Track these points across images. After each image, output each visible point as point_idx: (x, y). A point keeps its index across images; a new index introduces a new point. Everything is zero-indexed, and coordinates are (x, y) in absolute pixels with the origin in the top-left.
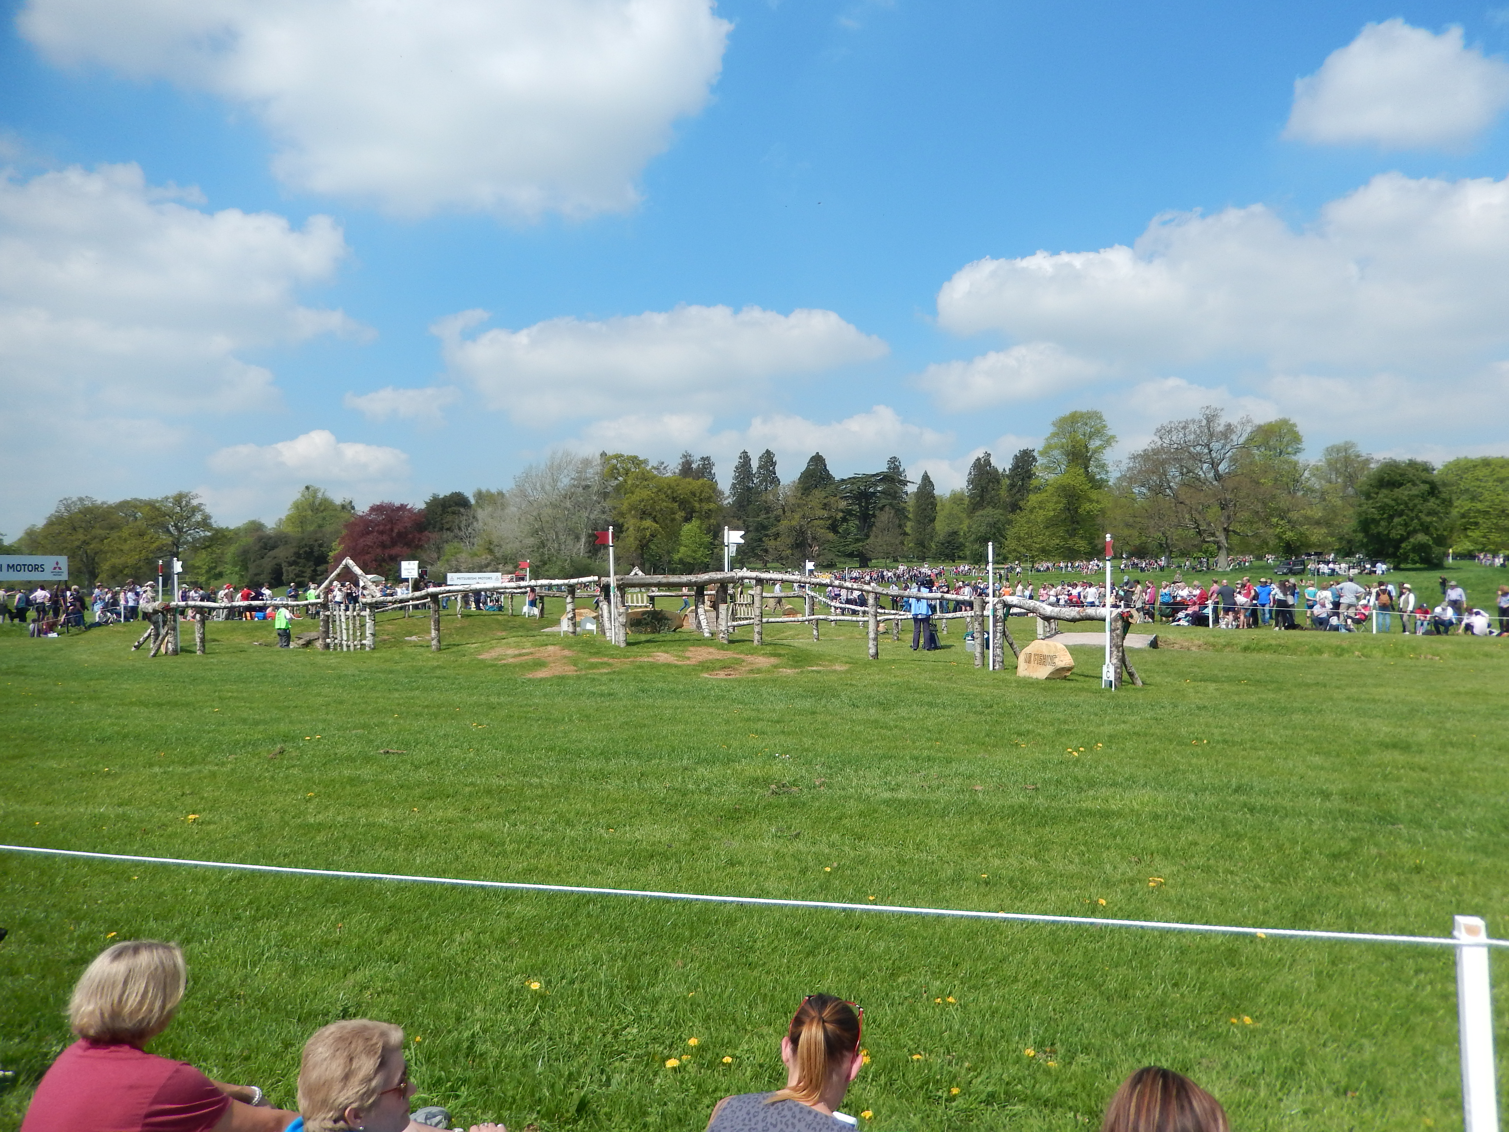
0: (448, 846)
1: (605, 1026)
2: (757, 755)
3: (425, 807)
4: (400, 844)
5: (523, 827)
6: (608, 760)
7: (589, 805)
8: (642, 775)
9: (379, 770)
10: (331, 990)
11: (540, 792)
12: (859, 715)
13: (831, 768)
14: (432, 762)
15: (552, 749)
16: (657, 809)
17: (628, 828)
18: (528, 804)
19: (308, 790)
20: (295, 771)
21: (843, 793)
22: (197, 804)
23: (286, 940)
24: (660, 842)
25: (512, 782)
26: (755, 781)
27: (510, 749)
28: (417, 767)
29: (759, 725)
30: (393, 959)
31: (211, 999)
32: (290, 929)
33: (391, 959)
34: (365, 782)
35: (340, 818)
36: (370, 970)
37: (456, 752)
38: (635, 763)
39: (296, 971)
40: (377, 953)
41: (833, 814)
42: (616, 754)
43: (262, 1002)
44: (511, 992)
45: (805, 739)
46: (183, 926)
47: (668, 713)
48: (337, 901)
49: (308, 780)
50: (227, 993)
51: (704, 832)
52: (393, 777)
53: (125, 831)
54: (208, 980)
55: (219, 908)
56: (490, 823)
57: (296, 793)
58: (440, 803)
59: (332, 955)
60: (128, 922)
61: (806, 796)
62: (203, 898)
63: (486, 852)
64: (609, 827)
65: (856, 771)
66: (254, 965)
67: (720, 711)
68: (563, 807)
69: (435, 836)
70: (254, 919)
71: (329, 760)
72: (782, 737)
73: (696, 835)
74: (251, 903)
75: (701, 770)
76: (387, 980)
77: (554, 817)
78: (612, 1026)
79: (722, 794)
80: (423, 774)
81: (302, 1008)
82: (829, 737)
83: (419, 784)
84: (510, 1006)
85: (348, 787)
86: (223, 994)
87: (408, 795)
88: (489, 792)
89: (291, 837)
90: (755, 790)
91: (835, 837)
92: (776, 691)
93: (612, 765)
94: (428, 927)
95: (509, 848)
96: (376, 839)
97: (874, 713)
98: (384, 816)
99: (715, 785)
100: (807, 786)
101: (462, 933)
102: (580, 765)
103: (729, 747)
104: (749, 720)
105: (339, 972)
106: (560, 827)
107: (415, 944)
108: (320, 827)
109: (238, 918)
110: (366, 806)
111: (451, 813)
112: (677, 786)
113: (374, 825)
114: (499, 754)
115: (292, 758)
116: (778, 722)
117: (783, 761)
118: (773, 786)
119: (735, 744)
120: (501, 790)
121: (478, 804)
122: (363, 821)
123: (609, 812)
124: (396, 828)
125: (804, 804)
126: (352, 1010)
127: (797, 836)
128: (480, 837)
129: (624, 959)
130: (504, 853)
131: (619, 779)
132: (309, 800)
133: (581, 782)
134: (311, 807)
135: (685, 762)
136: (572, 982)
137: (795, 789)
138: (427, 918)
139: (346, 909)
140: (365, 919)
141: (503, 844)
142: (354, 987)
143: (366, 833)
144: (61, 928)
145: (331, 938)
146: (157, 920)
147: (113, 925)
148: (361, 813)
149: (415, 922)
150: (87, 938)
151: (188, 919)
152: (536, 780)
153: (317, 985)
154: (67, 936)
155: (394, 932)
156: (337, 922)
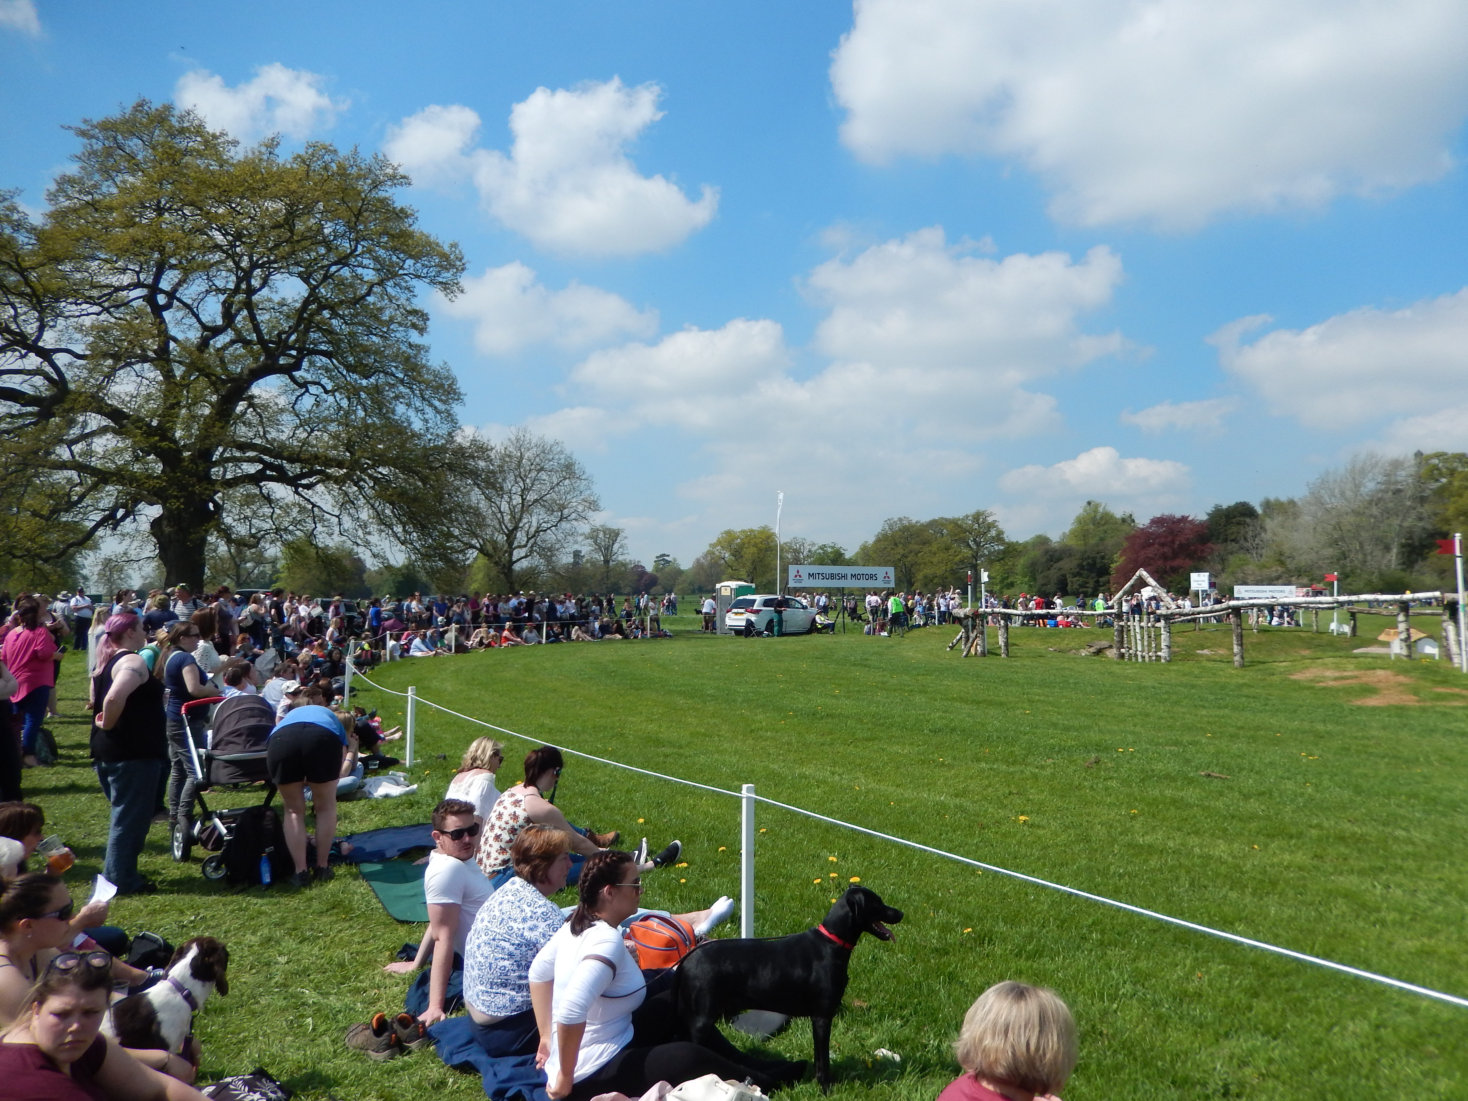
0: (1308, 898)
3: (1266, 846)
4: (1246, 886)
5: (1399, 892)
9: (1203, 794)
10: (1203, 1056)
11: (1410, 848)
14: (1263, 793)
15: (1416, 796)
18: (1399, 862)
19: (1130, 807)
20: (1114, 784)
22: (1025, 806)
25: (1370, 830)
27: (1358, 790)
28: (1246, 797)
30: (1273, 1033)
32: (1142, 964)
33: (1268, 1032)
34: (1189, 806)
35: (1171, 844)
36: (1246, 1041)
37: (1290, 785)
40: (1249, 1019)
43: (1127, 1048)
46: (1030, 937)
48: (1188, 942)
49: (1129, 795)
50: (1089, 1027)
52: (1219, 804)
53: (965, 823)
55: (1063, 922)
56: (1354, 879)
57: (1119, 807)
58: (1284, 844)
59: (1195, 1009)
60: (980, 919)
62: (1046, 907)
63: (1358, 916)
66: (1112, 1000)
69: (1286, 882)
70: (1101, 943)
71: (1147, 777)
74: (1094, 923)
76: (1270, 1061)
77: (1441, 886)
80: (1254, 805)
81: (1173, 1068)
83: (1253, 817)
85: (1173, 809)
87: (1243, 829)
88: (1342, 839)
89: (1122, 856)
94: (1304, 1001)
95: (1390, 918)
96: (1218, 875)
98: (1221, 849)
101: (1353, 1019)
105: (1209, 1034)
106: (1452, 899)
107: (1294, 1020)
108: (1150, 850)
109: (1084, 938)
110: (1197, 833)
111: (1301, 858)
113: (1210, 857)
114: (1346, 794)
115: (1107, 769)
120: (1359, 839)
121: (1332, 852)
122: (1197, 850)
124: (1238, 866)
126: (1234, 1089)
128: (1346, 896)
130: (1383, 923)
132: (1134, 818)
134: (1137, 826)
138: (1302, 989)
139: (1199, 955)
140: (1225, 971)
141: (1378, 910)
142: (1231, 1058)
143: (1204, 866)
144: (923, 912)
145: (1191, 988)
146: (1006, 923)
147: (967, 919)
148: (1193, 841)
149: (1287, 990)
150: (946, 928)
151: (1036, 929)
152: (1400, 833)
153: (1187, 1044)
154: (929, 922)
155: (1263, 997)
156: (1193, 969)
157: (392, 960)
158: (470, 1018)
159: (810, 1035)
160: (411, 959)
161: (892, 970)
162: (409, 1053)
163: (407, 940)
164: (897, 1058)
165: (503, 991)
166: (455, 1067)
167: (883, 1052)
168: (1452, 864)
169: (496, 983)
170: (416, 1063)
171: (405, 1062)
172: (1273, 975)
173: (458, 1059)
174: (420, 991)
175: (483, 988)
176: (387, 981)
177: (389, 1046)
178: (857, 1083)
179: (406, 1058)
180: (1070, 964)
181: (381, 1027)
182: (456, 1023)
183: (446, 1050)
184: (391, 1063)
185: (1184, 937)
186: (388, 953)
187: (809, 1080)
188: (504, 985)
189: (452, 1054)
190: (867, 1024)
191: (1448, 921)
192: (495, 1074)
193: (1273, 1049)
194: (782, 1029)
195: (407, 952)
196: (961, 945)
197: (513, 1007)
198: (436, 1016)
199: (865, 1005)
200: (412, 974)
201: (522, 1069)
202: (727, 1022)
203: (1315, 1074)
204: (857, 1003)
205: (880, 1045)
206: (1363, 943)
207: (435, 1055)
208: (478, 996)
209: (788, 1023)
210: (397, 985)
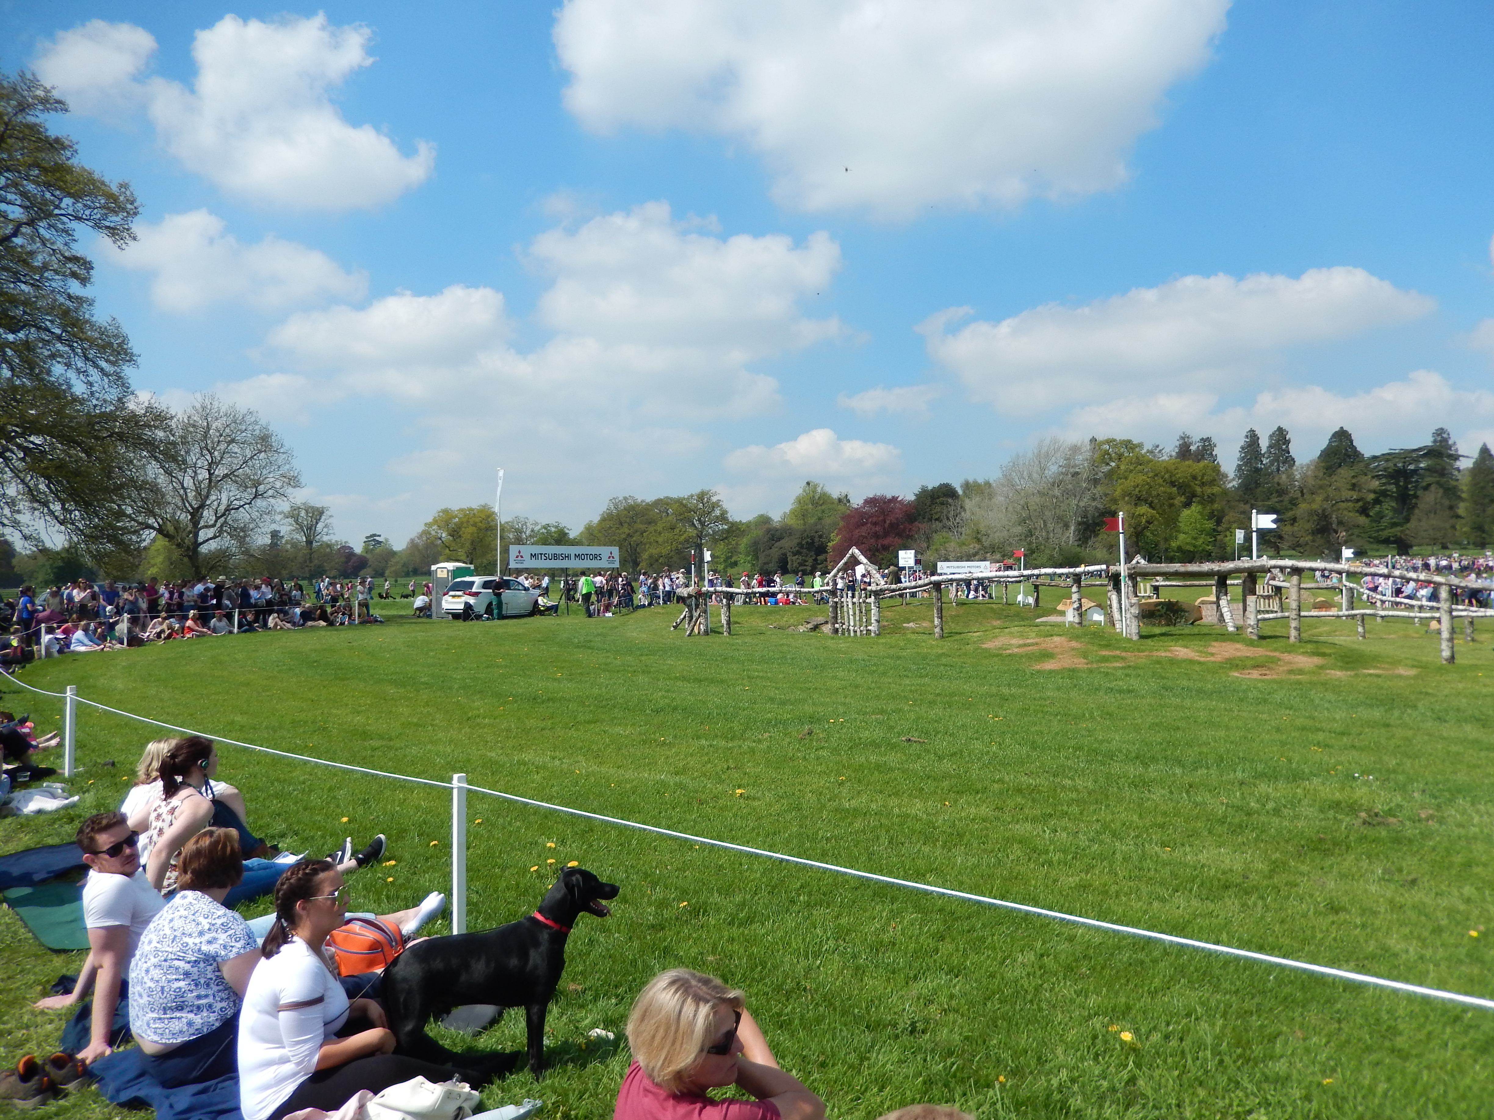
0: (989, 847)
1: (1221, 1104)
2: (1328, 772)
3: (956, 801)
4: (937, 840)
5: (1064, 835)
6: (1146, 765)
7: (1135, 817)
8: (1191, 786)
9: (904, 758)
10: (895, 999)
11: (1074, 795)
12: (1448, 730)
13: (1436, 798)
14: (955, 754)
15: (1080, 748)
16: (1218, 829)
17: (1188, 849)
18: (1065, 808)
19: (839, 773)
20: (824, 753)
21: (1462, 831)
22: (742, 779)
23: (841, 933)
24: (1231, 870)
25: (1043, 781)
26: (1337, 805)
27: (1034, 746)
28: (941, 758)
29: (1321, 736)
30: (955, 972)
31: (779, 989)
32: (844, 921)
33: (951, 971)
34: (891, 770)
35: (874, 806)
36: (932, 981)
37: (978, 745)
38: (1178, 771)
39: (859, 971)
40: (935, 961)
41: (1458, 859)
42: (1154, 759)
43: (828, 1000)
44: (1095, 1037)
45: (1386, 758)
46: (743, 904)
47: (1203, 715)
48: (885, 895)
49: (837, 763)
50: (794, 984)
51: (1284, 863)
52: (917, 766)
53: (683, 799)
54: (775, 967)
55: (774, 887)
56: (1028, 826)
57: (829, 775)
58: (971, 799)
59: (889, 957)
60: (696, 892)
61: (1410, 830)
62: (758, 875)
63: (1030, 859)
64: (1164, 845)
65: (1473, 804)
66: (816, 957)
67: (1265, 716)
68: (1104, 815)
69: (972, 834)
70: (808, 905)
71: (855, 745)
72: (1354, 753)
73: (1276, 868)
74: (802, 887)
75: (1263, 787)
76: (952, 997)
77: (1098, 826)
78: (1231, 1105)
79: (1296, 817)
80: (947, 765)
81: (868, 1014)
82: (1417, 757)
83: (945, 776)
84: (1097, 1055)
85: (876, 773)
86: (789, 984)
87: (937, 787)
88: (1020, 791)
89: (830, 821)
90: (1339, 817)
91: (1468, 890)
92: (1330, 696)
93: (1152, 772)
94: (983, 940)
95: (1055, 859)
96: (913, 832)
97: (1471, 731)
98: (917, 807)
99: (1285, 806)
100: (1410, 819)
101: (1022, 951)
102: (1116, 768)
103: (1290, 761)
104: (1303, 729)
105: (901, 978)
106: (1106, 838)
107: (973, 957)
108: (856, 812)
109: (793, 902)
110: (896, 794)
111: (985, 810)
112: (1237, 802)
113: (908, 816)
114: (1025, 750)
115: (820, 740)
116: (1343, 734)
117: (1366, 783)
118: (1363, 814)
119: (1297, 758)
120: (1033, 790)
121: (1011, 803)
122: (896, 811)
123: (1162, 826)
124: (931, 822)
125: (1410, 841)
126: (920, 1026)
127: (1414, 882)
128: (1020, 842)
129: (1224, 1015)
130: (1050, 863)
131: (1163, 788)
132: (841, 784)
133: (1119, 788)
134: (845, 791)
135: (1239, 775)
136: (1167, 1037)
137: (1392, 820)
138: (981, 929)
139: (895, 906)
140: (916, 920)
141: (1047, 852)
142: (919, 999)
143: (901, 825)
144: (641, 891)
145: (886, 938)
146: (720, 894)
147: (684, 894)
148: (893, 802)
149: (969, 931)
150: (662, 904)
151: (748, 897)
152: (1068, 782)
153: (880, 990)
154: (646, 900)
155: (948, 940)
156: (888, 920)
157: (45, 994)
158: (139, 1049)
159: (523, 1024)
160: (68, 991)
161: (608, 950)
162: (66, 1096)
163: (64, 971)
164: (611, 1036)
165: (178, 1015)
166: (122, 1105)
167: (598, 1032)
168: (1108, 806)
169: (170, 1008)
170: (74, 1106)
171: (60, 1107)
172: (956, 919)
173: (125, 1096)
174: (80, 1026)
175: (155, 1015)
176: (39, 1019)
177: (39, 1091)
178: (570, 1066)
179: (61, 1102)
180: (779, 927)
181: (30, 1070)
182: (124, 1056)
183: (111, 1088)
184: (42, 1110)
185: (882, 892)
186: (39, 988)
187: (521, 1069)
188: (180, 1008)
189: (118, 1091)
190: (582, 1007)
191: (1102, 857)
192: (171, 1106)
193: (955, 986)
194: (494, 1021)
195: (64, 985)
196: (677, 919)
197: (192, 1031)
198: (99, 1050)
199: (580, 988)
200: (70, 1009)
201: (204, 1097)
202: (436, 1021)
203: (989, 1004)
204: (572, 987)
205: (594, 1025)
206: (1033, 882)
207: (97, 1095)
208: (148, 1025)
209: (500, 1014)
210: (51, 1022)
